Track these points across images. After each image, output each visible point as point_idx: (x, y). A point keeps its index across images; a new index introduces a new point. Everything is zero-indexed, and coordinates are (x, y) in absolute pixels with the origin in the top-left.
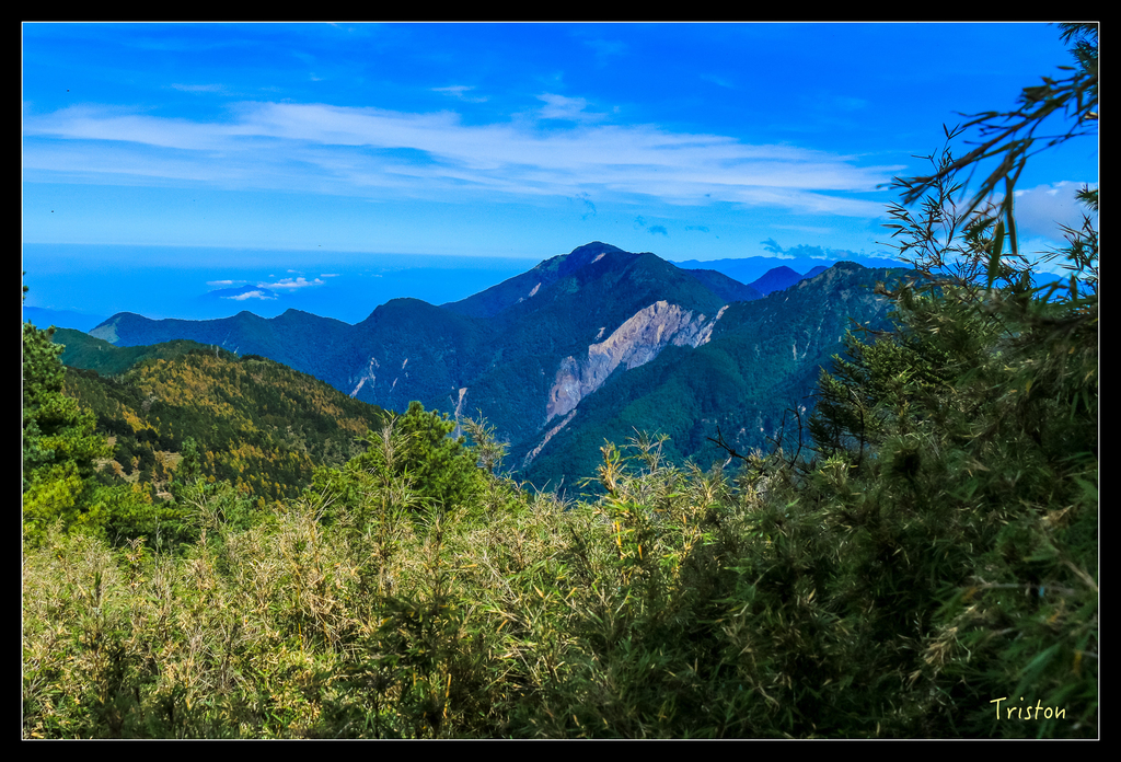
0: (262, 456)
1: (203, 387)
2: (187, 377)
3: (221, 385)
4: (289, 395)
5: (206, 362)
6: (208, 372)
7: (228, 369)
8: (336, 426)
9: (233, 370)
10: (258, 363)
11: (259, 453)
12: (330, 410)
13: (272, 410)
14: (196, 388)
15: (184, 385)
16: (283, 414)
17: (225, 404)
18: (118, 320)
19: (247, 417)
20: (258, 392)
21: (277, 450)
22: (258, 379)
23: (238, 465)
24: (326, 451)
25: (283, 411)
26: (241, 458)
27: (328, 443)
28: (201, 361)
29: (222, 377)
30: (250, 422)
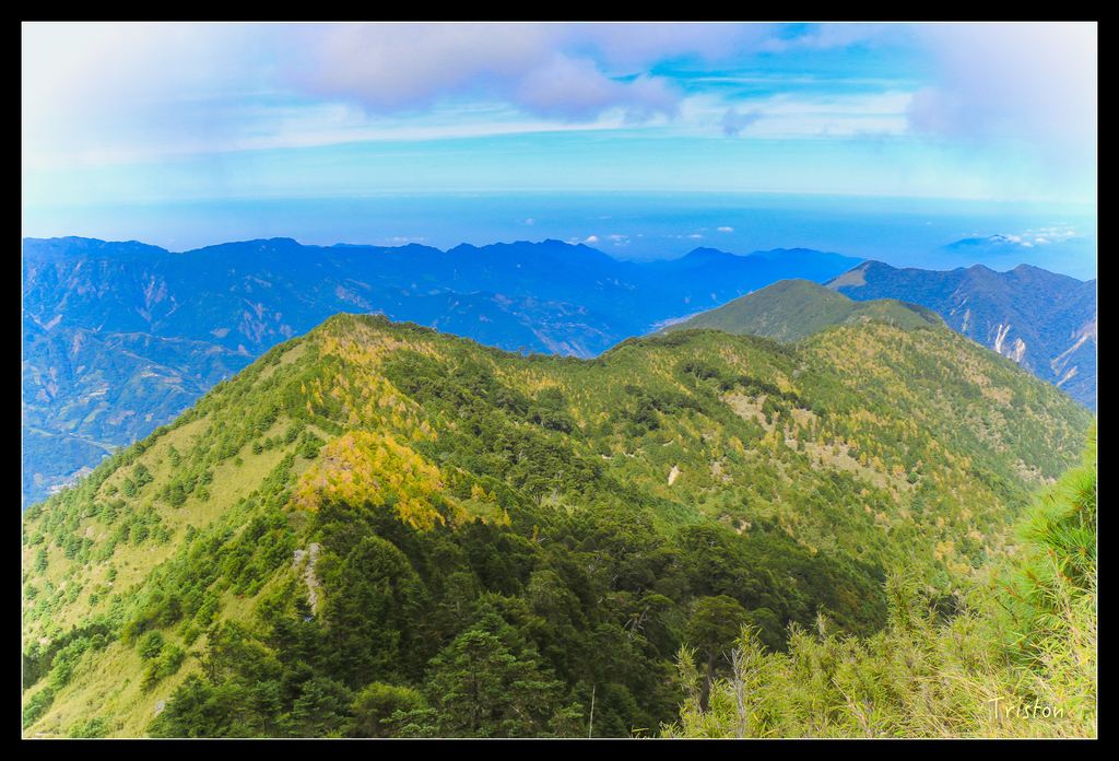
0: (874, 420)
1: (871, 353)
2: (859, 344)
3: (888, 352)
4: (944, 363)
5: (880, 330)
6: (880, 340)
7: (897, 338)
8: (980, 394)
9: (901, 339)
10: (927, 333)
11: (872, 418)
12: (979, 380)
13: (928, 375)
14: (865, 353)
15: (855, 351)
16: (936, 379)
17: (886, 368)
18: (866, 267)
19: (901, 380)
20: (919, 359)
21: (888, 418)
22: (920, 348)
23: (853, 426)
24: (968, 414)
25: (937, 376)
26: (857, 421)
27: (970, 408)
28: (876, 330)
29: (890, 344)
30: (903, 384)
